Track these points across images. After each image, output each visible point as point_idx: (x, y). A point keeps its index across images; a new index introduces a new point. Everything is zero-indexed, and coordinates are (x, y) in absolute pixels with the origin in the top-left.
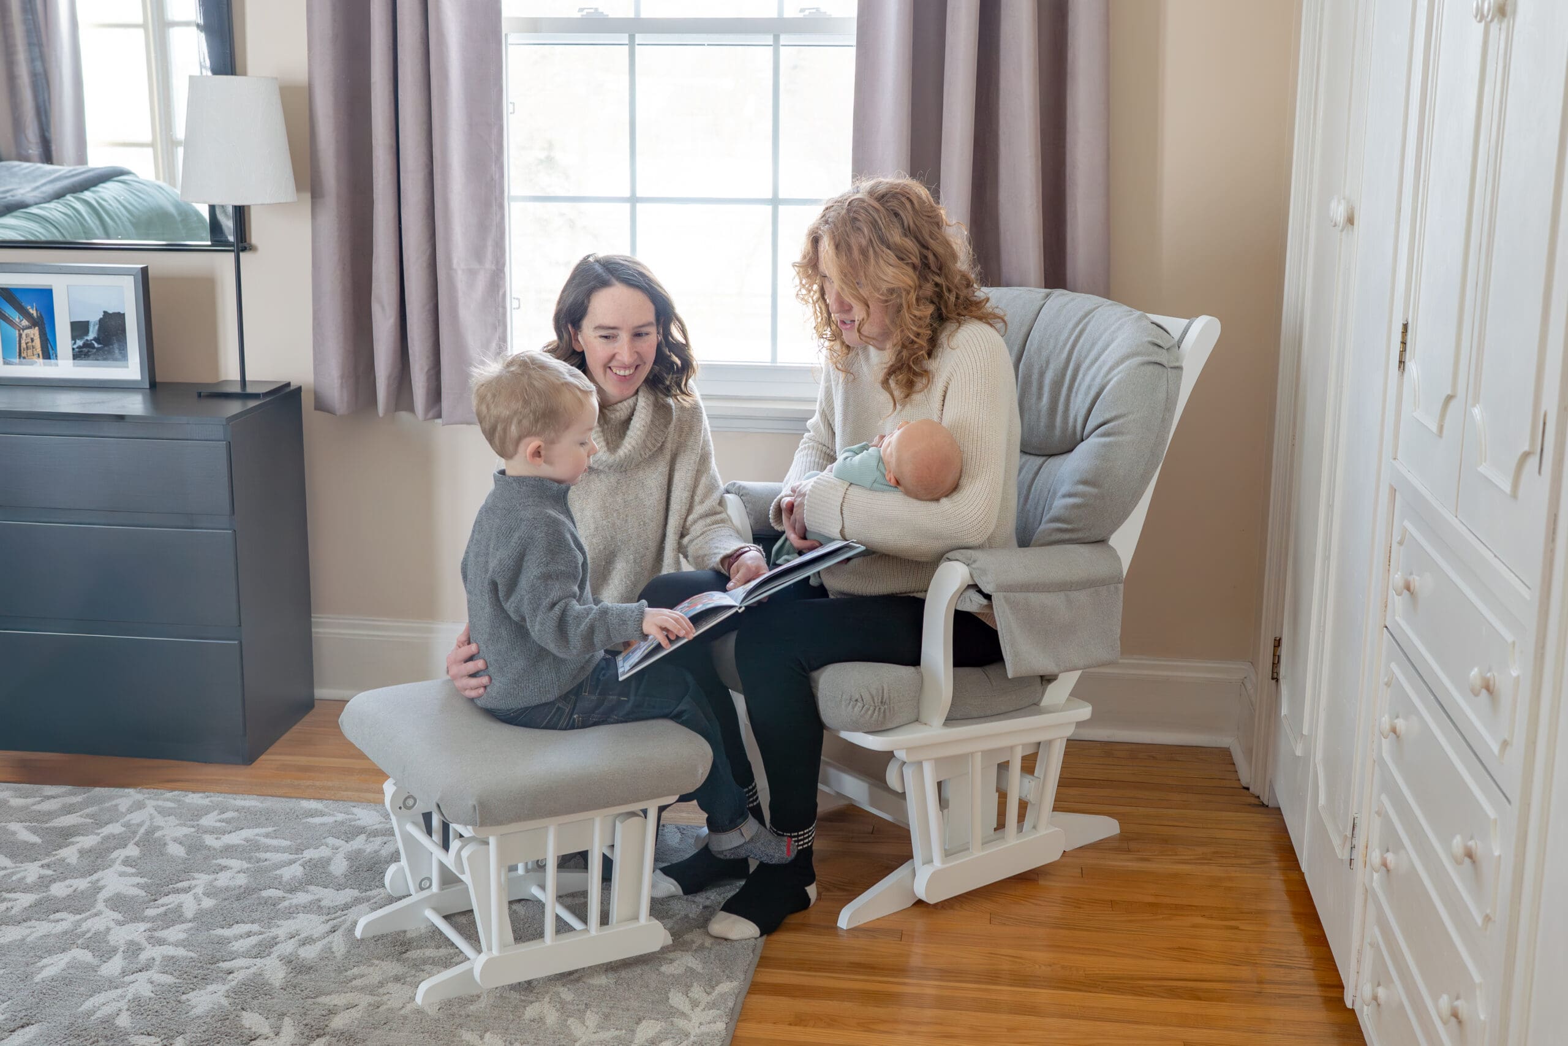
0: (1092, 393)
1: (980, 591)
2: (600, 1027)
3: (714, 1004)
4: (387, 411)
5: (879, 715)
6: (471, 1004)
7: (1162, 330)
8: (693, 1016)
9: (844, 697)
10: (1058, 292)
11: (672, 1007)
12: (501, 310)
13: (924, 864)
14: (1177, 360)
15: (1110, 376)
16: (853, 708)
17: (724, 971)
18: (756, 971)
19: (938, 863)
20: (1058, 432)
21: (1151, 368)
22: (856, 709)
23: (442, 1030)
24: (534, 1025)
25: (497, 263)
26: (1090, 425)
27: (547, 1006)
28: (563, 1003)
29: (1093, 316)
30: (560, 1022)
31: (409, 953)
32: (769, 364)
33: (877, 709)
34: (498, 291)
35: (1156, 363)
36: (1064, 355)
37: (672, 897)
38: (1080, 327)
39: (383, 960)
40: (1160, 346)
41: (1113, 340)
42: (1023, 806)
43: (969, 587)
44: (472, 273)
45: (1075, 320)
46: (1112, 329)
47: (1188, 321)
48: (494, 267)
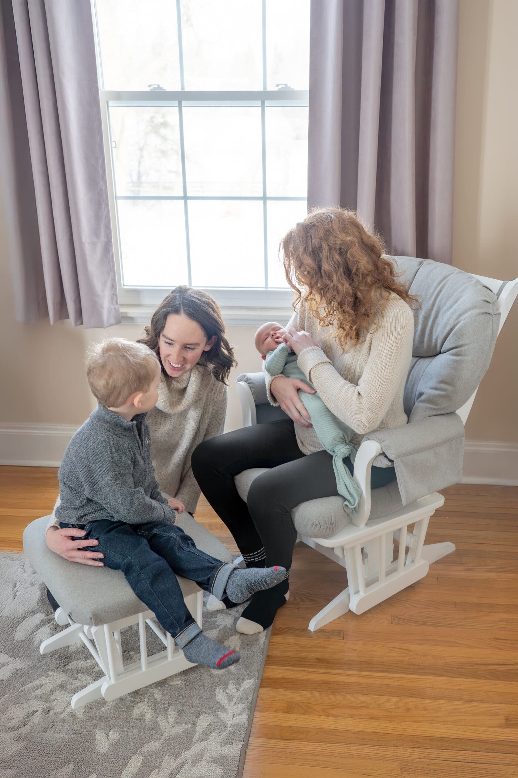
0: (448, 328)
1: (386, 457)
2: (177, 722)
3: (241, 699)
4: (55, 322)
5: (329, 531)
6: (103, 707)
7: (488, 290)
8: (229, 709)
9: (309, 523)
10: (427, 261)
11: (217, 702)
12: (111, 264)
13: (354, 594)
14: (498, 309)
15: (459, 320)
16: (314, 529)
17: (246, 671)
18: (264, 668)
19: (362, 594)
20: (425, 345)
21: (483, 316)
22: (316, 529)
23: (85, 730)
24: (138, 723)
25: (107, 237)
26: (446, 346)
27: (146, 706)
28: (155, 703)
29: (448, 280)
30: (153, 719)
31: (70, 664)
32: (264, 289)
33: (328, 528)
34: (109, 254)
35: (487, 313)
36: (431, 302)
37: (219, 611)
38: (441, 286)
39: (54, 672)
40: (488, 302)
41: (460, 297)
42: (407, 549)
43: (380, 454)
44: (94, 244)
45: (437, 281)
46: (460, 290)
47: (502, 282)
48: (106, 240)
